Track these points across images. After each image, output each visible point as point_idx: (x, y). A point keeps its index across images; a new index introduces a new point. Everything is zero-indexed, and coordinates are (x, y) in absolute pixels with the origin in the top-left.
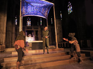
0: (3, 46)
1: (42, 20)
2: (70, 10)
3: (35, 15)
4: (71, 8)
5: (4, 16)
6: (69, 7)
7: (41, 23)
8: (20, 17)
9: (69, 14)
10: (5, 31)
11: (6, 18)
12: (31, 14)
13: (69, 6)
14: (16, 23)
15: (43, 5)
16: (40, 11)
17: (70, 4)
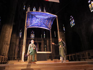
0: (5, 57)
1: (45, 33)
2: (72, 23)
3: (39, 27)
4: (74, 21)
5: (10, 28)
6: (71, 21)
7: (45, 36)
8: (25, 27)
9: (72, 27)
10: (9, 43)
11: (11, 30)
12: (35, 26)
13: (72, 19)
14: (21, 36)
15: (47, 17)
16: (43, 23)
17: (72, 17)
